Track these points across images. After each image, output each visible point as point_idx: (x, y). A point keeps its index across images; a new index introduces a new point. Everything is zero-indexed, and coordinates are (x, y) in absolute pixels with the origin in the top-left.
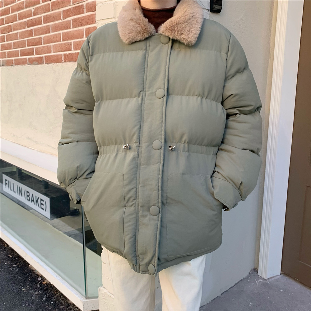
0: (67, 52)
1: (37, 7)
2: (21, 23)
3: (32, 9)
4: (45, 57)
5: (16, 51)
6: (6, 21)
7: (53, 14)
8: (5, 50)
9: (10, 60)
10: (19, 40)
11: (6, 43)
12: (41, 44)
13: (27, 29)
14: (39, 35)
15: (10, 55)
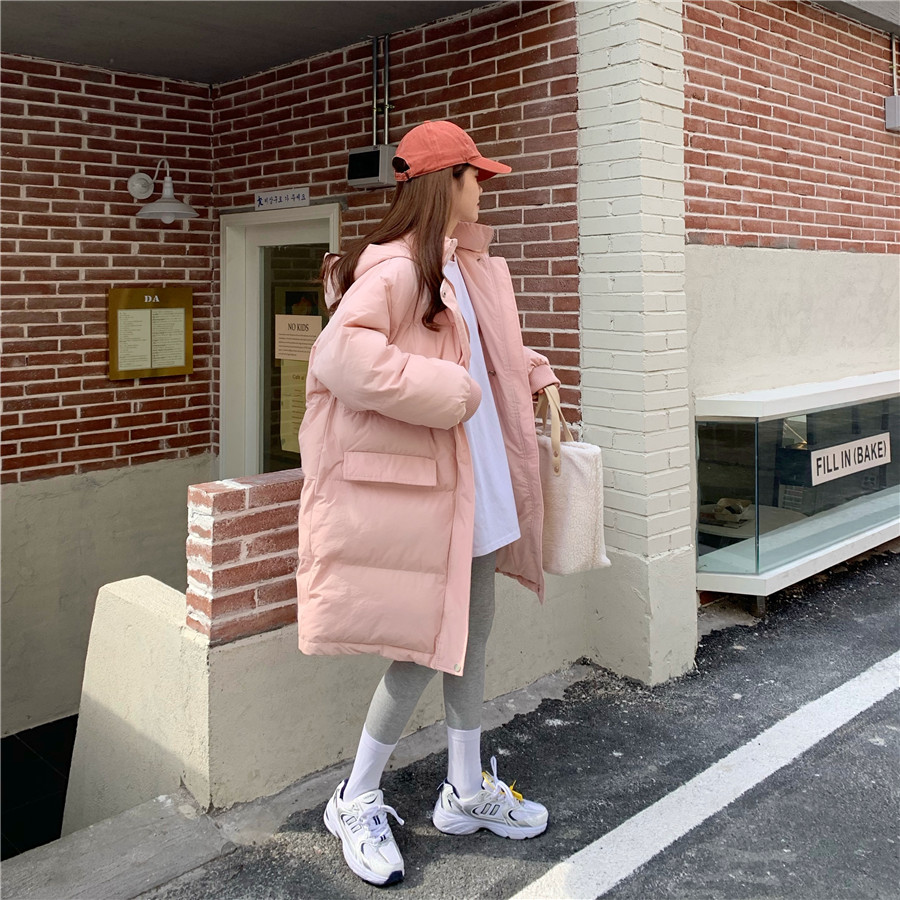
1: (858, 179)
3: (850, 177)
4: (866, 243)
7: (876, 195)
9: (808, 240)
12: (862, 227)
15: (808, 231)
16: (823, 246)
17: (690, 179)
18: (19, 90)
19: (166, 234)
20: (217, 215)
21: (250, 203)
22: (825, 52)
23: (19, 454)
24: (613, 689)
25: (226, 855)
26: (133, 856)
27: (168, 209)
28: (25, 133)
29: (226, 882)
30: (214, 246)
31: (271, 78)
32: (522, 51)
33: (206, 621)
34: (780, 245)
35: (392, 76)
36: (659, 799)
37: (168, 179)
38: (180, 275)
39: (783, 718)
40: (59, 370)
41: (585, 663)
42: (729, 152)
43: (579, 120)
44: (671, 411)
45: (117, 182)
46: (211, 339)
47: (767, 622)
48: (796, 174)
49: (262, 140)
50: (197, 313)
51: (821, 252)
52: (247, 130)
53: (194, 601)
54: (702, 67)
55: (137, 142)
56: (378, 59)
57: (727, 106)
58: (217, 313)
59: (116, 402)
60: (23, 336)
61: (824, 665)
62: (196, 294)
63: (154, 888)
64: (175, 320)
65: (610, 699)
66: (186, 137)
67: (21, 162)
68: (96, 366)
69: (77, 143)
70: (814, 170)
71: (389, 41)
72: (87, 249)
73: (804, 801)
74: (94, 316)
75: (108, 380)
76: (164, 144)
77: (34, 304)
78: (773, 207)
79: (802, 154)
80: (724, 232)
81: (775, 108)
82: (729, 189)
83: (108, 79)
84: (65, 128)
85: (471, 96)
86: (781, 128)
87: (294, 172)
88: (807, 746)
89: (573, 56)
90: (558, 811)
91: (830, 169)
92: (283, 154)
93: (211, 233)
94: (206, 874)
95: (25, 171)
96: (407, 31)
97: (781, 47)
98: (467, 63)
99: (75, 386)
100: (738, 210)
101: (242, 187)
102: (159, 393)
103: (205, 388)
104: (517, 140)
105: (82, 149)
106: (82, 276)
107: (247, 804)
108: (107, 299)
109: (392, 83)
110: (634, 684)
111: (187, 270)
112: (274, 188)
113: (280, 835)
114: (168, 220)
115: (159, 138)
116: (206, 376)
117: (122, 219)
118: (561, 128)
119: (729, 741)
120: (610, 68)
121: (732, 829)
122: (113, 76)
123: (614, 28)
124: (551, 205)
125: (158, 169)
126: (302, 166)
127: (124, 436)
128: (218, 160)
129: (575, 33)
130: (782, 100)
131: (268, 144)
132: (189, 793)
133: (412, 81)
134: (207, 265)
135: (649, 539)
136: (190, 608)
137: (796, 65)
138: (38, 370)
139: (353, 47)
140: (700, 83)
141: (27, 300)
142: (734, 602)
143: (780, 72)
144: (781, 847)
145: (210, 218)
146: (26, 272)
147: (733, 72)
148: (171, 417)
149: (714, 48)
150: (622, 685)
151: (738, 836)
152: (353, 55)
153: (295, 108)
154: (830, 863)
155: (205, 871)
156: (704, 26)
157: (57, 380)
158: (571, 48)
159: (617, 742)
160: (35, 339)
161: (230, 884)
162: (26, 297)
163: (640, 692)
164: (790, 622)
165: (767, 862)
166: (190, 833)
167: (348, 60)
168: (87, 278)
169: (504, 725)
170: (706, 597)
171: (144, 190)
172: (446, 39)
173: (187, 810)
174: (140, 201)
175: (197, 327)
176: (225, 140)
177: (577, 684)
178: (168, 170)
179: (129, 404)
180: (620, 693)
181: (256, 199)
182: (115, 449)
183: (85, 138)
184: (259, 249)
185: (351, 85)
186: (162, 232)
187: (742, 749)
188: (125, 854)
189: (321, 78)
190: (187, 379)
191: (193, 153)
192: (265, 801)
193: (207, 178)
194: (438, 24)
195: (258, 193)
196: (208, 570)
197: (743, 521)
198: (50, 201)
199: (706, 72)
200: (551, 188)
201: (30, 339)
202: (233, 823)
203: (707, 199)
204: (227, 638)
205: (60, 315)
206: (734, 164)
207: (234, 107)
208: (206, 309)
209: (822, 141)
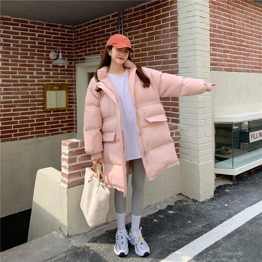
9: (248, 70)
15: (248, 67)
16: (253, 71)
17: (212, 51)
18: (18, 28)
19: (60, 69)
20: (75, 64)
21: (84, 60)
22: (253, 14)
23: (18, 132)
24: (189, 202)
25: (72, 249)
26: (45, 249)
27: (60, 62)
28: (20, 40)
29: (71, 258)
30: (74, 72)
31: (90, 24)
32: (161, 14)
33: (66, 180)
34: (240, 71)
35: (124, 22)
36: (202, 235)
37: (60, 53)
38: (64, 81)
39: (240, 212)
40: (29, 108)
41: (181, 195)
42: (224, 43)
43: (178, 34)
44: (206, 120)
45: (46, 54)
46: (74, 99)
47: (236, 183)
48: (245, 50)
49: (87, 42)
50: (69, 92)
51: (252, 73)
52: (83, 39)
53: (63, 174)
54: (216, 18)
55: (52, 43)
56: (120, 17)
57: (223, 30)
58: (75, 92)
59: (46, 118)
60: (19, 99)
61: (253, 196)
62: (69, 86)
63: (50, 259)
64: (63, 94)
65: (188, 205)
66: (66, 41)
67: (19, 48)
68: (40, 107)
69: (35, 43)
70: (250, 49)
71: (123, 12)
72: (37, 73)
73: (246, 237)
74: (40, 93)
75: (44, 111)
76: (60, 43)
77: (22, 89)
78: (238, 60)
79: (246, 44)
80: (223, 67)
81: (238, 30)
82: (224, 54)
83: (43, 25)
84: (31, 39)
85: (147, 28)
86: (240, 36)
87: (96, 51)
88: (247, 221)
89: (176, 15)
90: (171, 238)
91: (255, 49)
92: (93, 46)
93: (73, 69)
94: (66, 255)
95: (20, 51)
96: (128, 9)
97: (240, 12)
98: (146, 18)
99: (34, 113)
100: (227, 61)
101: (82, 56)
102: (58, 115)
103: (72, 114)
104: (160, 40)
105: (36, 45)
106: (36, 81)
107: (78, 235)
108: (43, 88)
109: (124, 24)
110: (195, 201)
111: (66, 80)
112: (91, 56)
113: (88, 244)
114: (61, 65)
115: (58, 42)
116: (73, 110)
117: (48, 65)
118: (173, 36)
119: (223, 218)
120: (187, 18)
121: (224, 245)
122: (45, 24)
123: (189, 6)
124: (170, 59)
125: (58, 50)
126: (99, 49)
127: (48, 127)
128: (75, 48)
129: (177, 8)
130: (240, 28)
131: (89, 43)
132: (62, 231)
133: (130, 24)
134: (72, 78)
135: (200, 158)
136: (62, 176)
137: (244, 18)
138: (24, 108)
139: (113, 14)
140: (215, 23)
141: (20, 88)
142: (226, 177)
143: (239, 20)
144: (238, 251)
145: (73, 65)
146: (20, 80)
147: (225, 20)
148: (62, 122)
149: (219, 13)
150: (191, 201)
151: (225, 247)
152: (113, 17)
153: (97, 32)
154: (253, 256)
155: (65, 254)
156: (216, 6)
157: (29, 111)
158: (176, 12)
159: (190, 218)
160: (23, 99)
161: (73, 258)
162: (20, 87)
163: (197, 203)
164: (243, 183)
165: (234, 256)
166: (62, 243)
167: (112, 18)
168: (38, 82)
169: (156, 213)
170: (218, 175)
171: (54, 56)
172: (140, 11)
173: (61, 236)
174: (53, 60)
175: (69, 96)
176: (77, 42)
177: (178, 201)
178: (60, 51)
179: (50, 118)
180: (191, 204)
181: (86, 59)
182: (46, 131)
183: (37, 42)
184: (87, 74)
185: (112, 25)
186: (59, 69)
187: (227, 221)
188: (42, 248)
189: (104, 23)
190: (67, 111)
191: (68, 46)
192: (84, 234)
193: (72, 53)
194: (137, 7)
195: (86, 57)
196: (67, 165)
197: (229, 153)
198: (27, 60)
199: (217, 20)
200: (170, 54)
201: (21, 99)
202: (74, 240)
203: (217, 57)
204: (73, 185)
205: (30, 92)
206: (226, 47)
207: (79, 33)
208: (72, 91)
209: (252, 40)
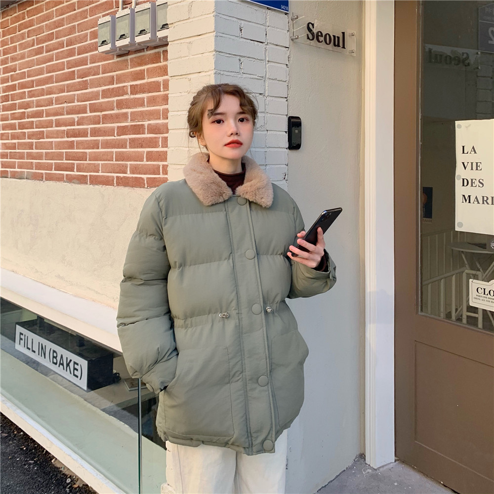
0: (122, 175)
1: (83, 117)
2: (58, 131)
3: (75, 117)
4: (90, 176)
5: (48, 163)
6: (36, 125)
7: (104, 128)
8: (32, 159)
9: (39, 173)
10: (54, 151)
11: (34, 151)
12: (86, 160)
13: (66, 139)
14: (83, 149)
15: (39, 167)
16: (50, 178)
34: (21, 177)
48: (32, 125)
70: (44, 118)
79: (36, 109)
209: (50, 94)
